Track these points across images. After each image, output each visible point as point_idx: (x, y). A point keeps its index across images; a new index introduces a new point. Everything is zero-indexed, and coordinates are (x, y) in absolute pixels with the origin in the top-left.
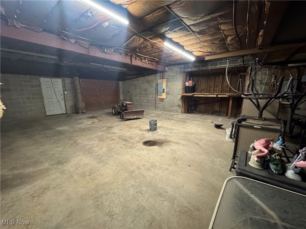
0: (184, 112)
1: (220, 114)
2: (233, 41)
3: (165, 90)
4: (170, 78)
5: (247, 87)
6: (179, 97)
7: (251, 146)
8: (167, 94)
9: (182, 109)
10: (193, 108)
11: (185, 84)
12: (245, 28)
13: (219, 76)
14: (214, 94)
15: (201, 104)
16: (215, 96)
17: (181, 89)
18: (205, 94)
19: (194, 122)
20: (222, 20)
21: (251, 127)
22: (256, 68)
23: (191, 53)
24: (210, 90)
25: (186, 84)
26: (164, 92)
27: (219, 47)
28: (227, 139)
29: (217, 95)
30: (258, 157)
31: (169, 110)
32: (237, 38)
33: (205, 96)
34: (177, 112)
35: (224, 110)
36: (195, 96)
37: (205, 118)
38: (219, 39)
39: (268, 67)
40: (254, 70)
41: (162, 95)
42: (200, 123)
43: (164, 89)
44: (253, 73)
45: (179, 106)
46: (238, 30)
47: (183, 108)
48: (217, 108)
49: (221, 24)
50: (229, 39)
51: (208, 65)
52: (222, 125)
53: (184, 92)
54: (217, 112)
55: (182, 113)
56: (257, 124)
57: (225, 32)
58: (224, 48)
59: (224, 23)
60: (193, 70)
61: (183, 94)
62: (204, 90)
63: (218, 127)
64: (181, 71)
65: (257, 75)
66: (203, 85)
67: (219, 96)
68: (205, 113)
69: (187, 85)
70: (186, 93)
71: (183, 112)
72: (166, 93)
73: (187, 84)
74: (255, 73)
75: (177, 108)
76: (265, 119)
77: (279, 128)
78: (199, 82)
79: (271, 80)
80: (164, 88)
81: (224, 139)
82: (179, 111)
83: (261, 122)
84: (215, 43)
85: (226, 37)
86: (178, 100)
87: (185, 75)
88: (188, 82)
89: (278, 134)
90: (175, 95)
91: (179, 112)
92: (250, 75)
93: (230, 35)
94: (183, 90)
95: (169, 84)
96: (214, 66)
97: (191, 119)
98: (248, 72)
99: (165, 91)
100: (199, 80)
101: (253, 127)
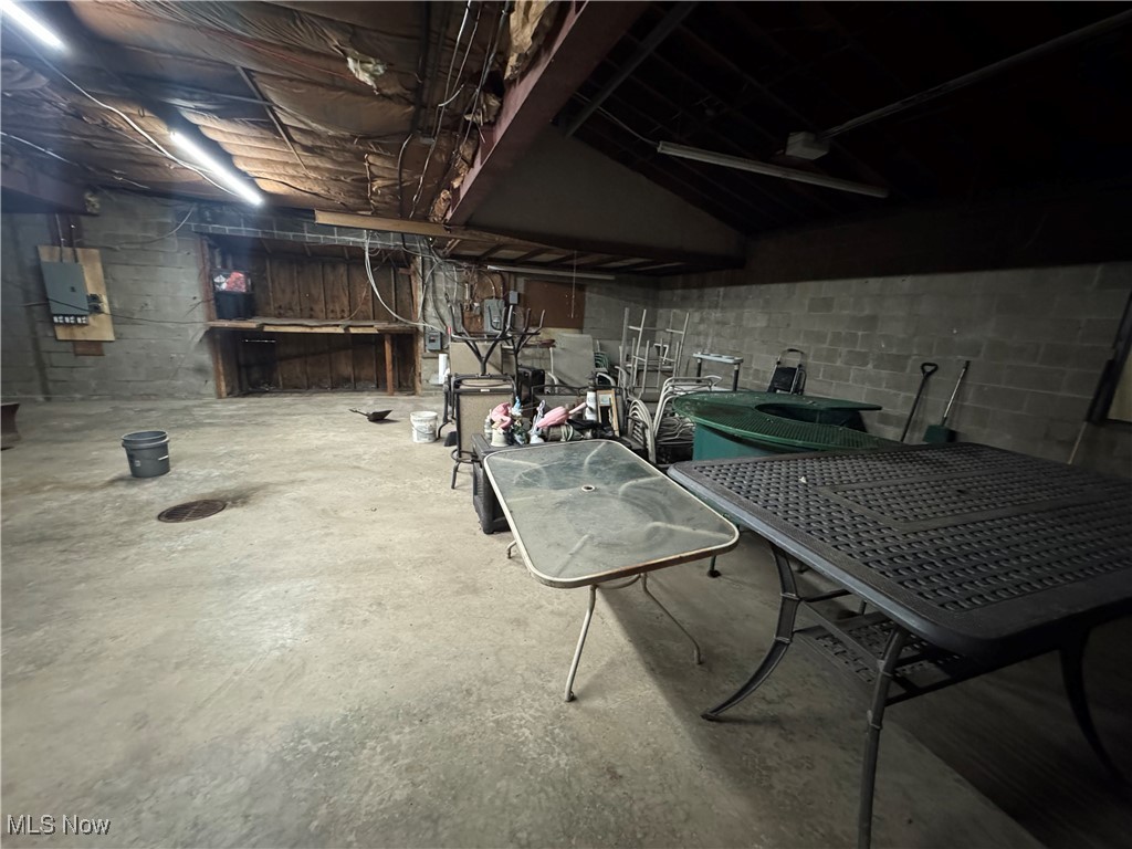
0: (230, 394)
1: (358, 388)
2: (385, 190)
3: (104, 299)
4: (125, 246)
5: (420, 309)
6: (197, 332)
7: (488, 420)
8: (118, 318)
9: (217, 379)
10: (256, 375)
11: (214, 283)
12: (416, 177)
13: (334, 267)
14: (338, 326)
15: (287, 358)
16: (340, 330)
17: (199, 300)
18: (306, 323)
19: (297, 420)
20: (377, 149)
21: (476, 392)
22: (432, 263)
23: (251, 181)
24: (312, 309)
25: (220, 284)
26: (97, 310)
27: (349, 191)
28: (415, 440)
29: (347, 328)
30: (503, 428)
31: (149, 391)
32: (398, 187)
33: (308, 330)
34: (199, 395)
35: (369, 371)
36: (267, 329)
37: (324, 402)
38: (354, 177)
39: (455, 264)
40: (428, 265)
41: (82, 325)
42: (321, 417)
43: (95, 298)
44: (428, 273)
45: (200, 370)
46: (404, 175)
47: (222, 377)
48: (346, 369)
49: (370, 153)
50: (379, 183)
51: (302, 227)
52: (388, 412)
53: (214, 315)
54: (348, 380)
55: (219, 396)
56: (484, 385)
57: (373, 169)
58: (360, 197)
59: (379, 155)
60: (244, 234)
61: (212, 324)
62: (291, 309)
63: (379, 418)
64: (186, 228)
65: (436, 278)
66: (283, 291)
67: (353, 331)
68: (309, 387)
69: (224, 286)
70: (221, 316)
71: (224, 395)
72: (113, 315)
73: (223, 283)
74: (433, 274)
75: (196, 381)
76: (491, 377)
77: (509, 387)
78: (265, 279)
79: (464, 294)
80: (91, 291)
81: (408, 443)
82: (203, 391)
83: (485, 382)
84: (340, 180)
85: (374, 177)
86: (192, 347)
87: (206, 247)
88: (226, 277)
89: (511, 397)
90: (169, 325)
91: (210, 395)
92: (424, 280)
93: (383, 178)
94: (209, 307)
95: (121, 273)
96: (323, 234)
97: (280, 411)
98: (417, 269)
99: (106, 307)
100: (265, 271)
101: (479, 391)
